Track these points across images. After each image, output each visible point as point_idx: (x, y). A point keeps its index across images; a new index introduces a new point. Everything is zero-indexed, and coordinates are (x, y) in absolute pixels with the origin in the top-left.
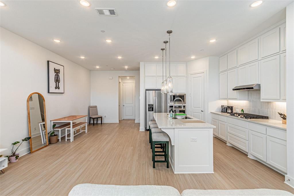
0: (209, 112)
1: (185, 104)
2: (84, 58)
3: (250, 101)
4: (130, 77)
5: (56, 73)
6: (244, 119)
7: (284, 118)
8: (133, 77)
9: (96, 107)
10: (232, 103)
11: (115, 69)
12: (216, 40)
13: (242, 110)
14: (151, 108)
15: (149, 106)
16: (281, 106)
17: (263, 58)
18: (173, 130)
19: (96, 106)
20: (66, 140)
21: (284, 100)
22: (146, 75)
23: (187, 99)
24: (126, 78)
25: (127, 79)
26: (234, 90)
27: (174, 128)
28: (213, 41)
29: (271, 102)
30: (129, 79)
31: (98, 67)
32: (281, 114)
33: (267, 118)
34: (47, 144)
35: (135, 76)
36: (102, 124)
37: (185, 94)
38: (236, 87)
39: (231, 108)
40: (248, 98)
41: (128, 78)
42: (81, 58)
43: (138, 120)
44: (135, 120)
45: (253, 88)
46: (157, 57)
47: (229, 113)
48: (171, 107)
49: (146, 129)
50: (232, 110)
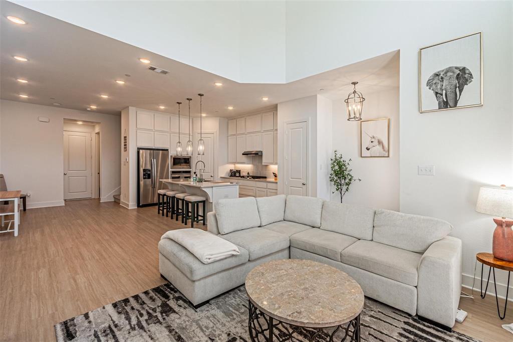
0: (219, 177)
1: (191, 168)
3: (254, 165)
4: (84, 121)
7: (276, 176)
8: (92, 122)
10: (239, 167)
11: (61, 106)
13: (248, 173)
14: (148, 175)
15: (144, 172)
16: (274, 168)
17: (265, 131)
18: (211, 188)
19: (2, 175)
21: (276, 164)
22: (138, 127)
23: (193, 162)
24: (75, 122)
25: (77, 124)
26: (243, 154)
27: (212, 187)
28: (231, 108)
31: (24, 96)
32: (274, 174)
33: (265, 178)
35: (101, 123)
37: (191, 156)
39: (239, 172)
41: (80, 123)
43: (106, 197)
44: (102, 197)
45: (258, 154)
46: (162, 107)
47: (237, 176)
48: (173, 172)
49: (139, 206)
50: (240, 173)
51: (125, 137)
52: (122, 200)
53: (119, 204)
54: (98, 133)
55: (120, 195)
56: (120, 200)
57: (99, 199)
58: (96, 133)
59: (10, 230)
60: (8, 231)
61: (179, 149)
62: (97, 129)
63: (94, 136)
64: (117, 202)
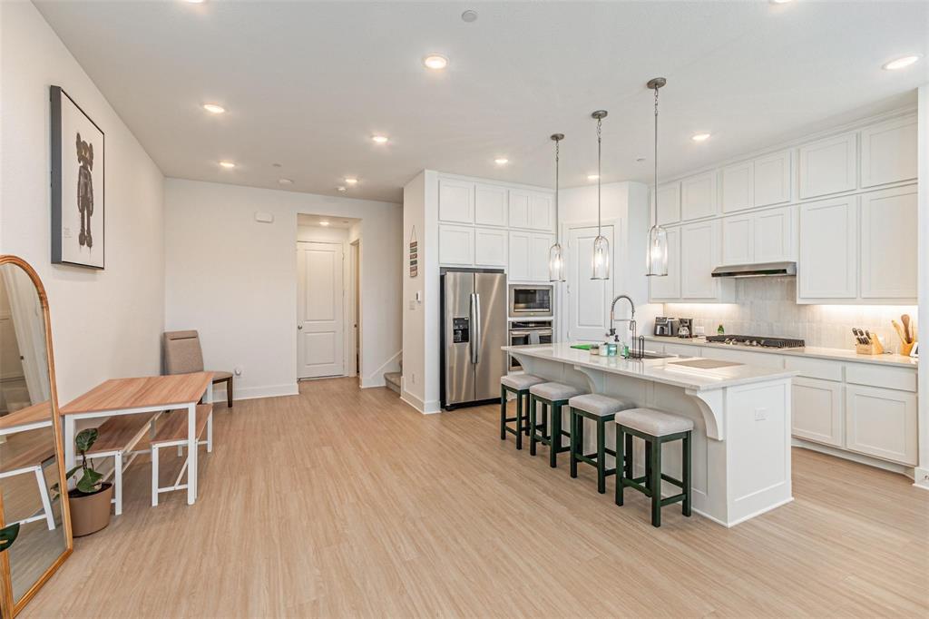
1: (552, 315)
2: (222, 114)
4: (331, 219)
5: (82, 164)
6: (759, 348)
7: (865, 341)
8: (346, 220)
9: (194, 335)
11: (293, 184)
12: (711, 135)
13: (721, 328)
14: (463, 332)
15: (455, 324)
18: (720, 393)
19: (196, 331)
20: (155, 502)
22: (442, 219)
23: (560, 300)
24: (317, 222)
25: (320, 226)
26: (714, 275)
27: (724, 388)
28: (701, 138)
29: (806, 305)
30: (329, 227)
31: (227, 165)
33: (800, 343)
34: (69, 544)
35: (360, 220)
36: (234, 407)
37: (552, 286)
38: (718, 268)
39: (688, 323)
40: (737, 297)
41: (325, 223)
42: (206, 110)
43: (372, 378)
44: (363, 377)
45: (785, 271)
46: (502, 161)
47: (681, 337)
48: (515, 325)
49: (443, 405)
50: (689, 328)
51: (414, 245)
52: (405, 389)
53: (400, 395)
54: (356, 244)
55: (400, 374)
56: (400, 387)
57: (357, 379)
58: (352, 244)
59: (180, 484)
60: (177, 487)
61: (557, 264)
62: (354, 237)
63: (349, 250)
64: (392, 389)
